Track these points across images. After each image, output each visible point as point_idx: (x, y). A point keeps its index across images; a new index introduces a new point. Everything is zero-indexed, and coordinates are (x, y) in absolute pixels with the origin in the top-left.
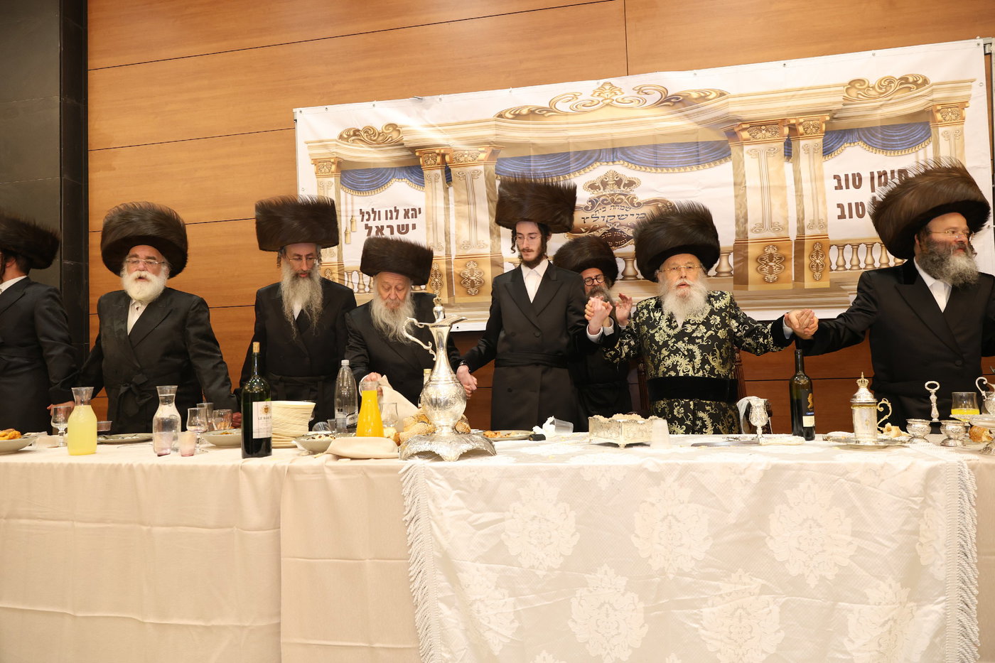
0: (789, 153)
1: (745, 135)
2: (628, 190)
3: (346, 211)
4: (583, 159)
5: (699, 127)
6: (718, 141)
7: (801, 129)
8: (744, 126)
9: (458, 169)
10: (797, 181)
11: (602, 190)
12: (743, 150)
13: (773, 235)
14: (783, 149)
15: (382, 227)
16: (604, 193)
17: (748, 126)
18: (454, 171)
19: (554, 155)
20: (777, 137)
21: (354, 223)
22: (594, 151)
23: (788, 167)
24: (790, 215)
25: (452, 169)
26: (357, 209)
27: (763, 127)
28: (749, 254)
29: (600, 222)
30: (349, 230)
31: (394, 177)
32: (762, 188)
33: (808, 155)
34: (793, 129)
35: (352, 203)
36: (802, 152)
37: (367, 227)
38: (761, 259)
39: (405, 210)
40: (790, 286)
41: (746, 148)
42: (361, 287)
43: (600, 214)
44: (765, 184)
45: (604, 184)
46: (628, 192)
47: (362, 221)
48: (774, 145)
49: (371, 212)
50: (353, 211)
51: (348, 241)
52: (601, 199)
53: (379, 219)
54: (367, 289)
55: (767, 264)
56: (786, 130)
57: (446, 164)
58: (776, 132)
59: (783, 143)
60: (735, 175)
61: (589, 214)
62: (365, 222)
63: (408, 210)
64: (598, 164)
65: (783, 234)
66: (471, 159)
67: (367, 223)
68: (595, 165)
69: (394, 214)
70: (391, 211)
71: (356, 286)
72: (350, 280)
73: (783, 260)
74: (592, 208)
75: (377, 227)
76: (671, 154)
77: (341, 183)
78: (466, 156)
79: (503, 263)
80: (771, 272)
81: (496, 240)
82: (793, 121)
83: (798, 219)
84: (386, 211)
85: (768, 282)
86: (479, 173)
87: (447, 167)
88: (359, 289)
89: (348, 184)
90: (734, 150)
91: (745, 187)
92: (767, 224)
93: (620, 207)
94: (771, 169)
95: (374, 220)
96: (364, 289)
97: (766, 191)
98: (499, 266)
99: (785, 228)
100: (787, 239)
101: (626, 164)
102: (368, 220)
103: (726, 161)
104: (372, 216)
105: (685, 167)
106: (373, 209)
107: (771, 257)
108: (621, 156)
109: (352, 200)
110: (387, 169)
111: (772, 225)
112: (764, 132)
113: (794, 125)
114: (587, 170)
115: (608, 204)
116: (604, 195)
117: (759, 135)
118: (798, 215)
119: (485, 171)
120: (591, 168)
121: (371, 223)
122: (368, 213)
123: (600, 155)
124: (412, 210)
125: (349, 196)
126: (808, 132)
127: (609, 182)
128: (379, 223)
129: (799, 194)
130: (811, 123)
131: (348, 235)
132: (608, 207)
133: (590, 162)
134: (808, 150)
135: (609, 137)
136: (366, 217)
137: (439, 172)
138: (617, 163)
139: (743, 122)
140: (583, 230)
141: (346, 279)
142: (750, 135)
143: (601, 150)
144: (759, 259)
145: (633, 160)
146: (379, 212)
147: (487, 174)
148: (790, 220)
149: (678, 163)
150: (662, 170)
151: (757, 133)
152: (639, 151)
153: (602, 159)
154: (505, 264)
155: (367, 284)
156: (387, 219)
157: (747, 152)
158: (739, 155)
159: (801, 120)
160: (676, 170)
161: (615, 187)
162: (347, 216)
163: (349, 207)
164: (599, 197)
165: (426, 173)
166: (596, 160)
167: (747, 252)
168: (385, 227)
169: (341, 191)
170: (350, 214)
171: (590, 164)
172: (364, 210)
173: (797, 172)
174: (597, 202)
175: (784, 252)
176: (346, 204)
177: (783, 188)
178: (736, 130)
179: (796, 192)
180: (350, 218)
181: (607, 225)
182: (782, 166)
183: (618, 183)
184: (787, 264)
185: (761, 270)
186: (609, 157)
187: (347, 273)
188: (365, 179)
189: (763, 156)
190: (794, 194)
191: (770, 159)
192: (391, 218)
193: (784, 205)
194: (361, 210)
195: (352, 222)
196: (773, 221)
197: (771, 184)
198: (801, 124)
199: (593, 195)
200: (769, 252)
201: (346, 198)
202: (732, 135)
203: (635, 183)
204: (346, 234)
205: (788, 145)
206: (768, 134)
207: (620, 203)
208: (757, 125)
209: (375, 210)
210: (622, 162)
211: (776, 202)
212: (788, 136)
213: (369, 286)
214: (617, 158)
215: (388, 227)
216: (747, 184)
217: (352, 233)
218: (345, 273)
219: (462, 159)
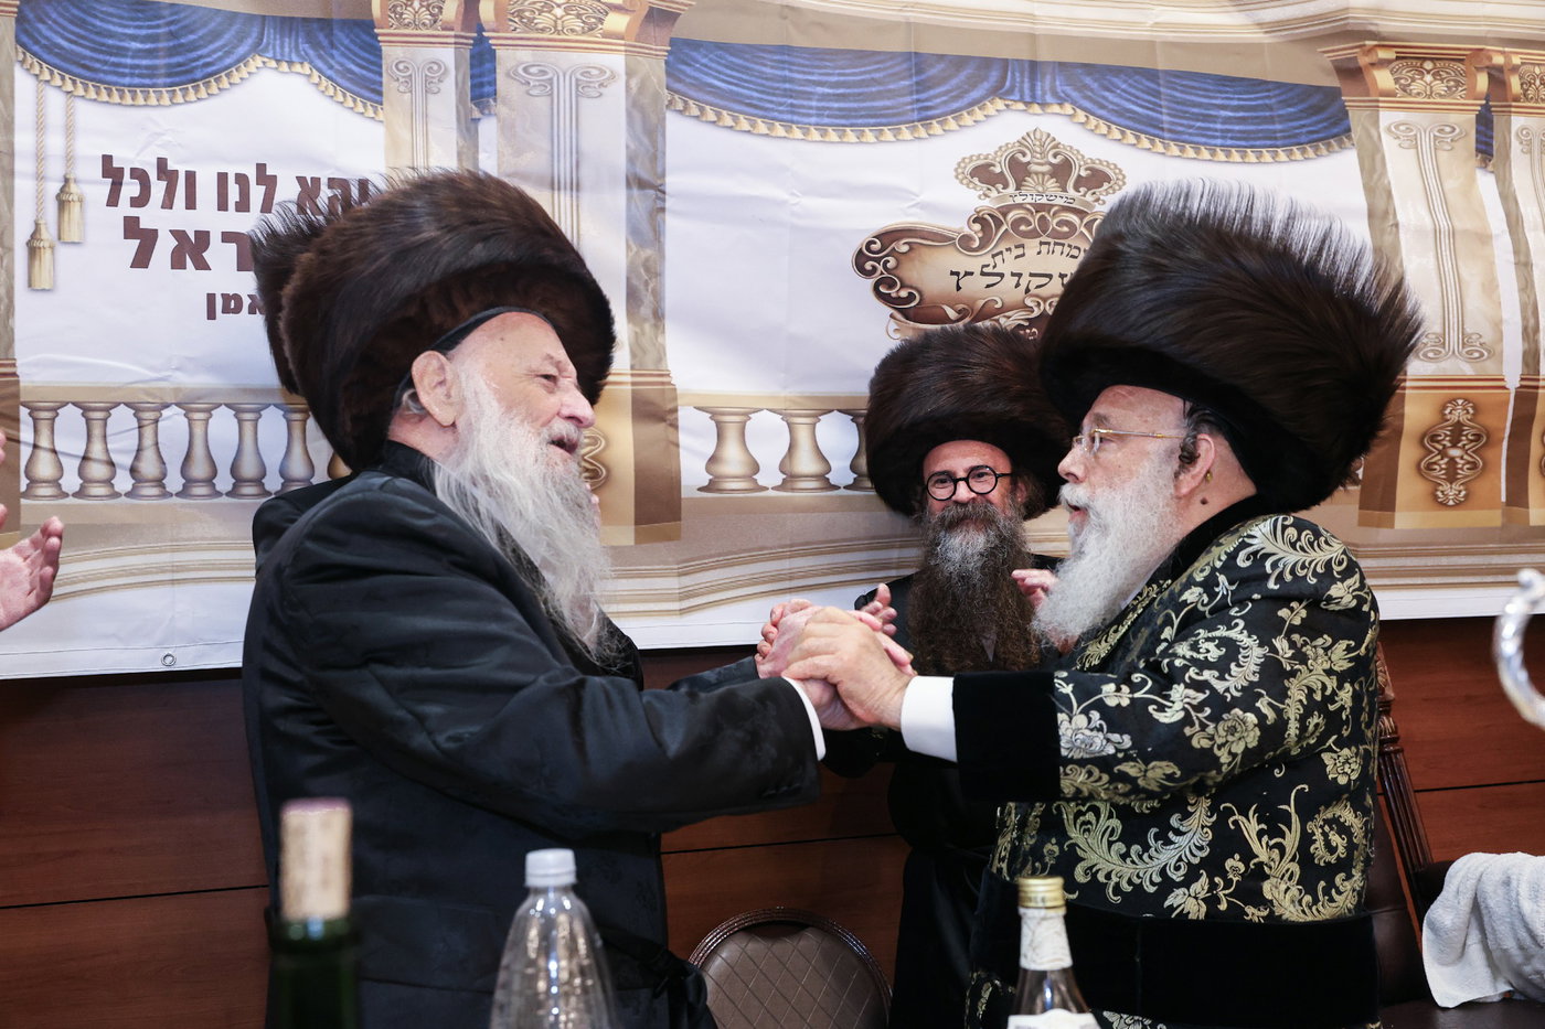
0: (1487, 147)
1: (1383, 79)
2: (1089, 198)
3: (40, 157)
4: (954, 82)
5: (1266, 39)
6: (1318, 89)
7: (1515, 83)
8: (1383, 54)
9: (525, 55)
10: (1514, 223)
11: (1011, 189)
12: (1376, 123)
13: (1468, 370)
14: (1474, 132)
15: (203, 238)
16: (1019, 200)
17: (1390, 54)
18: (508, 58)
19: (862, 56)
20: (1459, 97)
21: (75, 208)
22: (986, 63)
23: (1486, 183)
24: (1505, 316)
25: (500, 52)
26: (90, 152)
27: (1428, 65)
28: (1407, 423)
29: (1006, 291)
30: (48, 234)
31: (257, 48)
32: (1436, 232)
33: (1528, 156)
34: (1498, 78)
35: (69, 130)
36: (1515, 147)
37: (131, 228)
38: (1433, 439)
39: (301, 180)
40: (1494, 518)
41: (1387, 117)
42: (97, 470)
43: (1007, 265)
44: (1444, 224)
45: (1020, 170)
46: (1087, 204)
47: (113, 200)
48: (1454, 118)
49: (153, 174)
50: (69, 158)
51: (43, 280)
52: (1012, 216)
53: (191, 203)
54: (123, 482)
55: (1443, 453)
56: (1482, 82)
57: (481, 29)
58: (1458, 83)
59: (1473, 116)
60: (1369, 190)
61: (973, 263)
62: (124, 208)
63: (316, 181)
64: (1000, 104)
65: (1489, 368)
66: (577, 25)
67: (135, 212)
68: (990, 108)
69: (257, 193)
70: (242, 180)
71: (71, 466)
72: (44, 442)
73: (1484, 439)
74: (984, 243)
75: (179, 235)
76: (1200, 105)
77: (18, 41)
78: (559, 12)
79: (675, 410)
80: (1452, 476)
81: (647, 327)
82: (1498, 60)
83: (1525, 329)
84: (222, 178)
85: (1444, 505)
86: (606, 78)
87: (481, 41)
88: (86, 481)
89: (51, 48)
90: (1356, 118)
91: (1396, 225)
92: (1454, 338)
93: (1067, 249)
94: (1450, 185)
95: (168, 203)
96: (108, 482)
97: (1445, 241)
98: (662, 419)
99: (1493, 352)
100: (1498, 383)
101: (1081, 116)
102: (140, 201)
103: (1341, 146)
104: (158, 189)
105: (1242, 149)
106: (162, 163)
107: (1458, 430)
108: (1068, 89)
109: (69, 114)
110: (233, 17)
111: (1465, 340)
112: (1428, 78)
113: (1500, 69)
114: (967, 119)
115: (1032, 234)
116: (1020, 206)
117: (1417, 87)
118: (1524, 318)
119: (630, 74)
120: (979, 115)
121: (149, 217)
122: (140, 175)
123: (1004, 78)
124: (332, 182)
125: (55, 100)
126: (1531, 93)
127: (1034, 168)
128: (190, 222)
129: (1522, 259)
130: (1537, 70)
131: (46, 255)
132: (1032, 245)
133: (975, 94)
134: (1530, 143)
135: (1024, 27)
136: (131, 188)
137: (447, 55)
138: (1056, 108)
139: (1383, 40)
140: (952, 314)
141: (26, 434)
142: (1397, 81)
143: (1006, 61)
144: (1428, 437)
145: (1102, 107)
146: (191, 177)
147: (634, 83)
148: (1505, 328)
149: (1224, 134)
150: (1182, 150)
151: (1413, 80)
152: (1115, 80)
153: (1011, 91)
154: (682, 413)
155: (125, 460)
156: (223, 206)
157: (1389, 130)
158: (1370, 136)
159: (1516, 60)
160: (1221, 156)
161: (1051, 184)
162: (40, 177)
163: (55, 143)
164: (1005, 211)
165: (391, 53)
166: (998, 91)
167: (1402, 415)
168: (215, 239)
169: (19, 73)
170: (55, 170)
171: (972, 104)
172: (124, 159)
173: (1508, 198)
174: (999, 224)
175: (1489, 420)
176: (40, 127)
177: (1484, 238)
178: (1363, 61)
179: (1516, 252)
180: (54, 188)
181: (1029, 302)
182: (1472, 180)
183: (1061, 171)
184: (1489, 454)
185: (1429, 467)
186: (1033, 88)
187: (33, 410)
188: (134, 38)
189: (1426, 144)
190: (1511, 258)
191: (1443, 156)
192: (243, 206)
193: (1490, 287)
194: (107, 160)
195: (62, 203)
196: (1468, 330)
197: (1458, 225)
198: (1515, 69)
199: (986, 203)
200: (1454, 418)
201: (40, 103)
202: (1351, 72)
203: (1108, 179)
204: (33, 251)
205: (1485, 122)
206: (1440, 87)
207: (1066, 236)
208: (1414, 56)
209: (171, 166)
210: (1068, 109)
211: (1472, 275)
212: (1487, 98)
213: (133, 471)
214: (1055, 94)
215: (227, 237)
216: (1400, 218)
217: (62, 251)
218: (24, 412)
219: (544, 20)
